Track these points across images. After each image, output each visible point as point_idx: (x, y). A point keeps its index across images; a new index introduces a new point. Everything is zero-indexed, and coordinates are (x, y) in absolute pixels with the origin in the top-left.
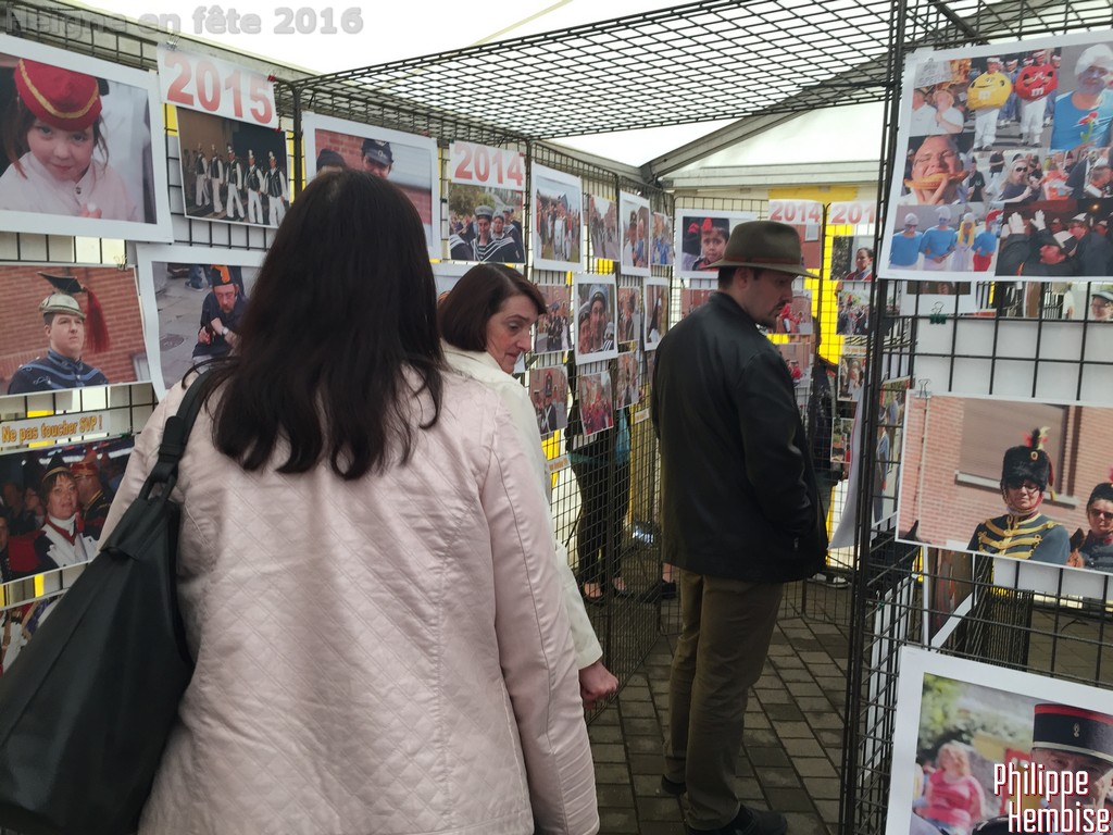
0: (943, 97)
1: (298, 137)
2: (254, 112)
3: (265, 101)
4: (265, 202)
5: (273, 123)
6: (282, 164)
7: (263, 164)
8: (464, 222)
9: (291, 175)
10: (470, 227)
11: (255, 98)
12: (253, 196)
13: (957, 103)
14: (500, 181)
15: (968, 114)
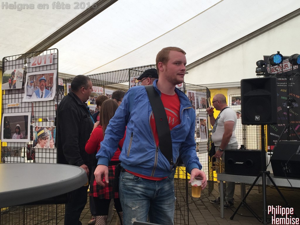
0: (133, 82)
1: (66, 87)
2: (60, 84)
3: (62, 82)
4: (61, 96)
5: (63, 85)
6: (64, 90)
7: (61, 91)
8: (92, 98)
9: (65, 92)
10: (93, 99)
11: (60, 82)
12: (60, 95)
13: (135, 82)
14: (99, 92)
15: (135, 83)
